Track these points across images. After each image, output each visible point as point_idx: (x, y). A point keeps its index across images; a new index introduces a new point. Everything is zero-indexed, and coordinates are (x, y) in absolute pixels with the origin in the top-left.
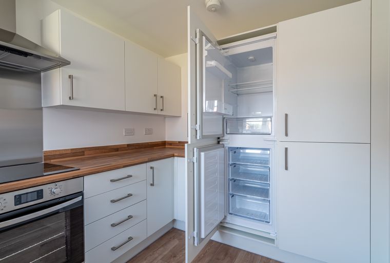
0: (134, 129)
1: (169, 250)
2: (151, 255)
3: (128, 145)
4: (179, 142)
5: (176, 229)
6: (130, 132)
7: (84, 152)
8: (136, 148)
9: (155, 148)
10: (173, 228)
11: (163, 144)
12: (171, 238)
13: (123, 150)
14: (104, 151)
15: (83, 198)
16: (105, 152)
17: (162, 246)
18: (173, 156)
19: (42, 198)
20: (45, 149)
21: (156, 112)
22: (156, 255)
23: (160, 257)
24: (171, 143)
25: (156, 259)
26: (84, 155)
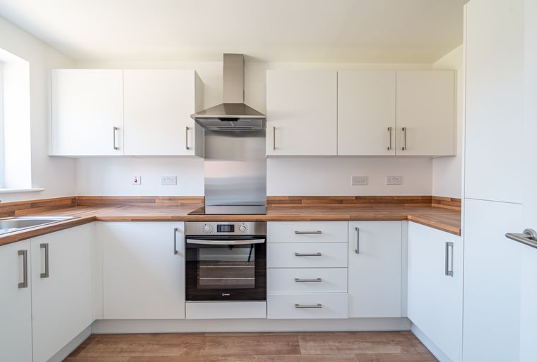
0: (367, 178)
1: (376, 352)
2: (349, 342)
3: (357, 198)
4: (452, 200)
5: (413, 334)
6: (358, 181)
7: (301, 200)
8: (370, 203)
9: (406, 205)
10: (410, 331)
11: (427, 201)
12: (393, 341)
13: (349, 203)
14: (323, 201)
15: (266, 241)
16: (324, 203)
17: (373, 342)
18: (406, 219)
19: (233, 231)
20: (269, 194)
21: (391, 153)
22: (356, 347)
23: (358, 352)
24: (440, 201)
25: (350, 349)
26: (301, 203)
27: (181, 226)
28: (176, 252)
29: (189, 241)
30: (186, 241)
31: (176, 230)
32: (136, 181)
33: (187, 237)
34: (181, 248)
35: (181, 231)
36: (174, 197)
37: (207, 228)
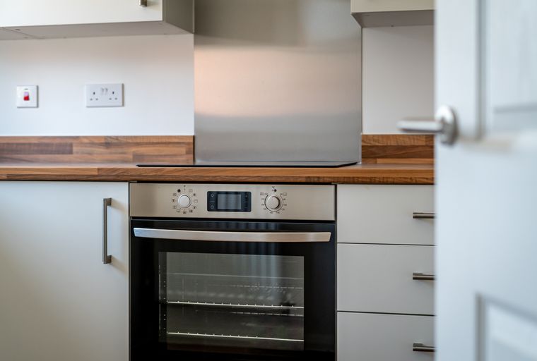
27: (120, 192)
28: (108, 260)
29: (140, 232)
30: (132, 232)
31: (108, 202)
32: (27, 98)
33: (135, 222)
34: (120, 249)
35: (119, 207)
36: (117, 138)
37: (182, 200)
